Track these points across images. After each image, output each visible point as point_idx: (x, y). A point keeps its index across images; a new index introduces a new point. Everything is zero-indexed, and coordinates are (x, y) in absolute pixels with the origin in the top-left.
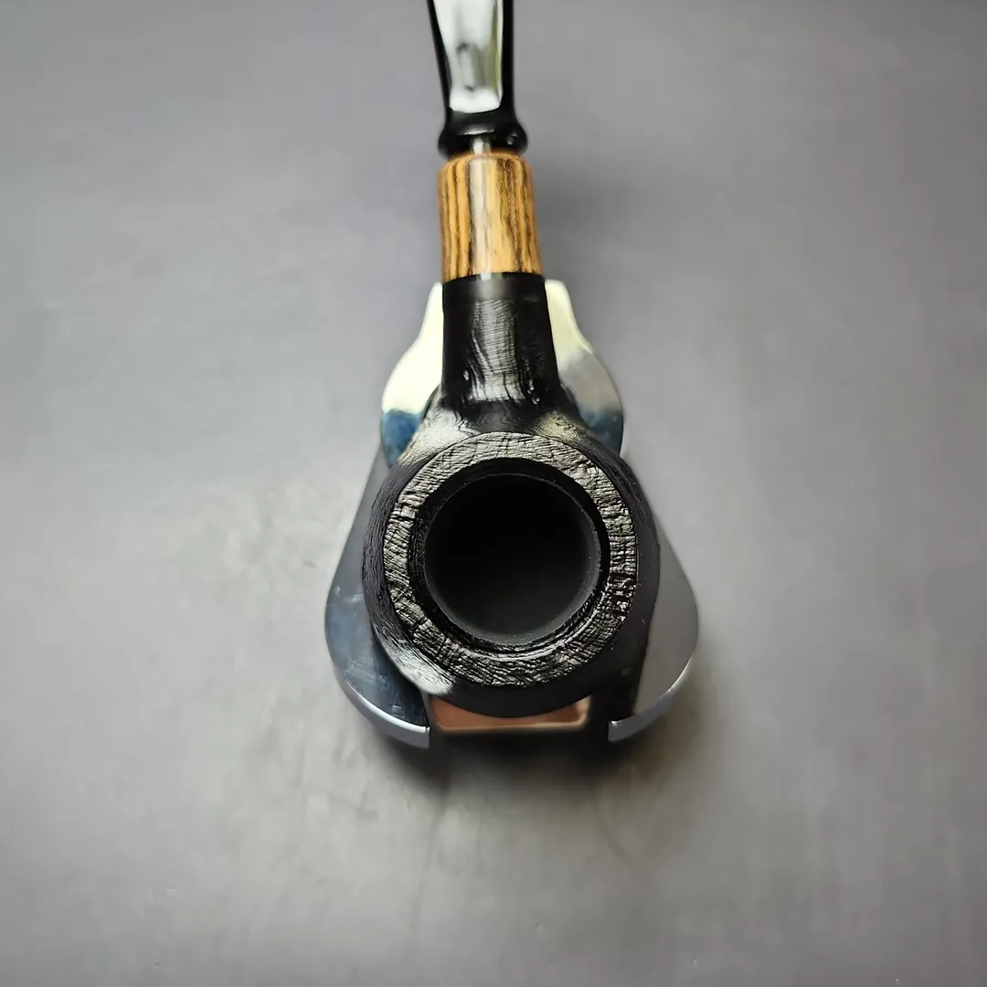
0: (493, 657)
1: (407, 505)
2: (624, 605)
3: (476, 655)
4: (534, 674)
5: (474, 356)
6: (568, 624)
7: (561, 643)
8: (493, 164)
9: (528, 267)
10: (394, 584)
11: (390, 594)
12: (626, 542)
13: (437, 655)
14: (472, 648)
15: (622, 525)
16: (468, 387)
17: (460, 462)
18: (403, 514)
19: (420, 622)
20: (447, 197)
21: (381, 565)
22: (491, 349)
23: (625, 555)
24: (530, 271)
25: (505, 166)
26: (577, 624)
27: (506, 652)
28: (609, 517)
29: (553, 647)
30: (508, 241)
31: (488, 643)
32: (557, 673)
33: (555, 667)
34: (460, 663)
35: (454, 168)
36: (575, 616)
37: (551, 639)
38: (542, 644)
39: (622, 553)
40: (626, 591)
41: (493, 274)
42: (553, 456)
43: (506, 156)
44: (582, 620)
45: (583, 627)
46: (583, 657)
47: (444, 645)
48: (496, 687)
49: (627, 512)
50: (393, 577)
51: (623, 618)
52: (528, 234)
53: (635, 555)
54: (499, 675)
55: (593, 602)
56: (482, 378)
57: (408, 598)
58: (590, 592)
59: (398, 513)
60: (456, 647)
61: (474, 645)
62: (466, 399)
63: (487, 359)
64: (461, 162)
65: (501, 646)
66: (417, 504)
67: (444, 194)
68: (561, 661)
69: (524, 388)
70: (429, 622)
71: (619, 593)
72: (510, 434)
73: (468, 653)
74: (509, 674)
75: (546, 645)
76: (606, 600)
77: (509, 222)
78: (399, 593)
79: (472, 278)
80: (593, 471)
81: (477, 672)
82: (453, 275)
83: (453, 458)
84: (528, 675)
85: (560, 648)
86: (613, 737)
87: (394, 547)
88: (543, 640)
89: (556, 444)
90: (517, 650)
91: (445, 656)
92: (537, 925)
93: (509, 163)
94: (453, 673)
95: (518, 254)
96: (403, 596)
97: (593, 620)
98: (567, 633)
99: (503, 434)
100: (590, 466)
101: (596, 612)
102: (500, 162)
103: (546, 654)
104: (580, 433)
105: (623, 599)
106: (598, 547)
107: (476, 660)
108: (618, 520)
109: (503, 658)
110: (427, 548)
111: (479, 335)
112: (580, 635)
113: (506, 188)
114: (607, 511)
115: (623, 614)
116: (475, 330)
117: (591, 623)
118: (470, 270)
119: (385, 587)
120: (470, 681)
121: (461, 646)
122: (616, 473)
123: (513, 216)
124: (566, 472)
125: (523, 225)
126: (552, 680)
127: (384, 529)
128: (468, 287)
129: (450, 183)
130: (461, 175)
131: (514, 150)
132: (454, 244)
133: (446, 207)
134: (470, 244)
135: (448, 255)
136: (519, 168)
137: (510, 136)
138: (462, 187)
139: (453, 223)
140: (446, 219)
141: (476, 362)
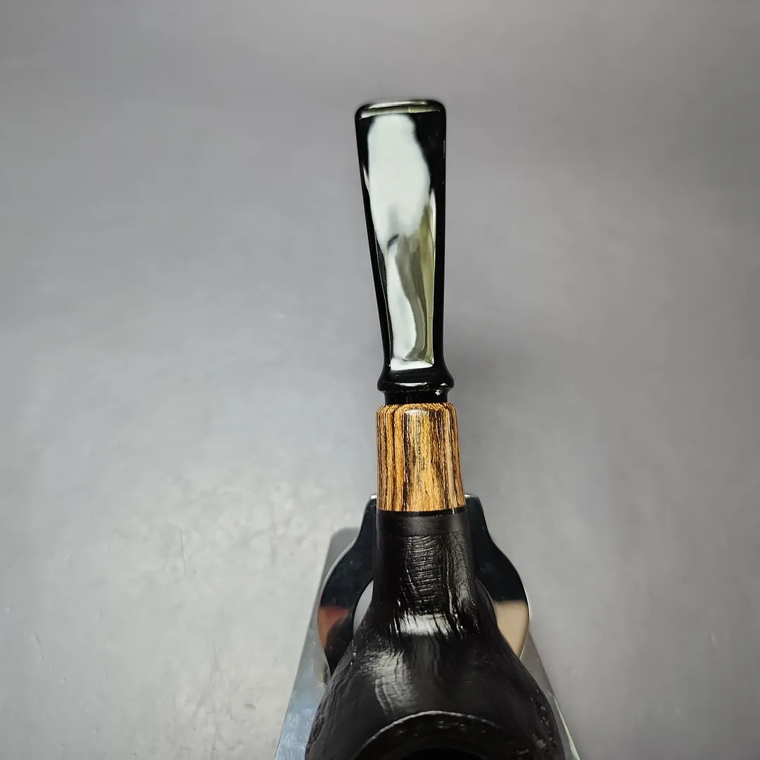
8: (426, 414)
9: (454, 503)
16: (400, 613)
20: (386, 438)
22: (421, 579)
24: (456, 505)
25: (436, 417)
35: (393, 414)
43: (437, 406)
52: (454, 471)
62: (398, 622)
63: (418, 590)
64: (400, 410)
67: (383, 434)
69: (449, 617)
77: (438, 467)
79: (405, 514)
82: (389, 508)
93: (440, 413)
95: (445, 494)
102: (432, 413)
111: (412, 567)
113: (437, 436)
116: (408, 561)
118: (404, 507)
123: (443, 460)
125: (450, 466)
128: (402, 521)
129: (389, 427)
130: (398, 423)
131: (442, 399)
132: (390, 480)
133: (383, 445)
134: (405, 484)
135: (384, 486)
136: (448, 416)
137: (439, 387)
138: (398, 433)
139: (390, 461)
140: (383, 454)
141: (408, 590)
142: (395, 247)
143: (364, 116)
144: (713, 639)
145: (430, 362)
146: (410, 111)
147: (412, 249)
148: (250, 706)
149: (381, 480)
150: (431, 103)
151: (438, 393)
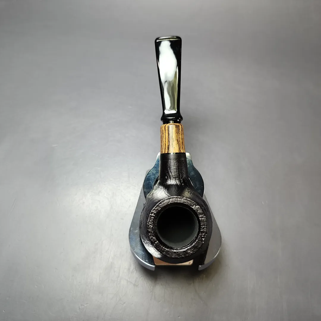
0: (172, 251)
1: (153, 213)
2: (204, 239)
3: (168, 250)
4: (182, 255)
5: (168, 173)
6: (190, 243)
7: (189, 248)
8: (174, 126)
9: (182, 151)
10: (149, 232)
11: (148, 234)
12: (205, 224)
13: (159, 250)
14: (167, 248)
15: (204, 220)
16: (167, 180)
17: (166, 203)
18: (152, 215)
19: (156, 241)
20: (163, 133)
21: (147, 227)
22: (172, 171)
23: (204, 227)
24: (182, 152)
25: (177, 127)
26: (193, 243)
27: (175, 249)
28: (201, 218)
29: (187, 249)
30: (177, 145)
31: (171, 247)
32: (187, 255)
33: (187, 254)
34: (164, 252)
35: (165, 126)
36: (192, 241)
37: (186, 246)
38: (184, 248)
39: (203, 226)
40: (204, 236)
41: (173, 153)
42: (188, 202)
43: (178, 124)
44: (194, 242)
45: (194, 244)
46: (194, 251)
47: (161, 247)
48: (173, 258)
49: (205, 217)
50: (150, 230)
51: (203, 242)
52: (182, 143)
53: (207, 227)
54: (174, 255)
55: (196, 238)
56: (170, 178)
57: (153, 235)
58: (196, 235)
59: (151, 215)
60: (164, 248)
61: (168, 247)
62: (166, 183)
63: (171, 174)
64: (167, 125)
65: (174, 248)
66: (156, 213)
67: (162, 132)
68: (189, 252)
69: (180, 181)
70: (157, 242)
71: (203, 236)
72: (178, 197)
73: (167, 249)
74: (176, 255)
75: (185, 248)
76: (199, 238)
77: (178, 141)
78: (151, 234)
79: (168, 154)
80: (197, 206)
81: (169, 254)
82: (164, 153)
83: (164, 202)
84: (181, 255)
85: (188, 249)
86: (199, 269)
87: (150, 223)
88: (184, 247)
89: (189, 199)
90: (178, 249)
91: (161, 250)
92: (179, 316)
93: (178, 126)
94: (163, 254)
95: (180, 149)
96: (152, 235)
97: (196, 242)
98: (190, 245)
99: (176, 196)
100: (196, 205)
101: (197, 240)
102: (176, 126)
103: (185, 250)
104: (193, 194)
105: (203, 237)
106: (198, 225)
107: (169, 251)
108: (203, 219)
109: (175, 251)
110: (157, 223)
111: (170, 168)
112: (193, 246)
113: (177, 132)
114: (200, 216)
115: (203, 241)
116: (169, 166)
117: (196, 243)
118: (168, 152)
119: (147, 232)
120: (167, 256)
121: (165, 248)
122: (203, 206)
123: (179, 139)
124: (191, 206)
125: (181, 141)
126: (186, 257)
127: (147, 219)
128: (167, 156)
129: (164, 130)
130: (166, 129)
131: (179, 122)
132: (164, 145)
133: (162, 136)
134: (168, 145)
135: (162, 147)
136: (181, 127)
137: (178, 119)
138: (167, 131)
139: (164, 140)
140: (162, 138)
141: (169, 174)
142: (166, 83)
143: (157, 41)
144: (263, 203)
145: (176, 111)
146: (171, 40)
147: (172, 85)
148: (122, 219)
149: (162, 145)
150: (178, 37)
151: (178, 120)
